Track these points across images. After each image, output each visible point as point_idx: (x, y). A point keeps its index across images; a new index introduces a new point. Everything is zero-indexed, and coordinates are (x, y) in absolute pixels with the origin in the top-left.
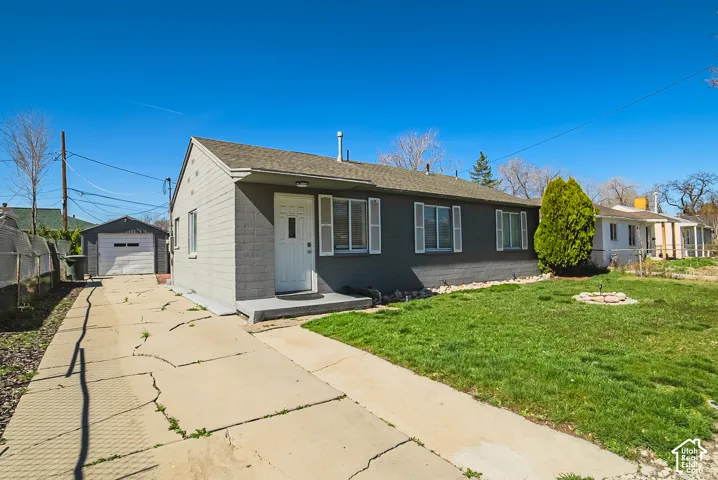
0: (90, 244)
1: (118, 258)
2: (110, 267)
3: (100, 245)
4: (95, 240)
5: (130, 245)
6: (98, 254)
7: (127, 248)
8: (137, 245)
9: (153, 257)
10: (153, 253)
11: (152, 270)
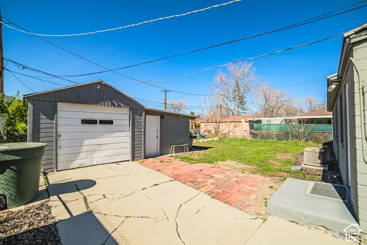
0: (43, 119)
1: (86, 142)
2: (76, 155)
3: (60, 122)
4: (52, 114)
5: (102, 122)
6: (58, 136)
7: (98, 127)
8: (111, 122)
9: (129, 139)
10: (130, 134)
11: (129, 157)
